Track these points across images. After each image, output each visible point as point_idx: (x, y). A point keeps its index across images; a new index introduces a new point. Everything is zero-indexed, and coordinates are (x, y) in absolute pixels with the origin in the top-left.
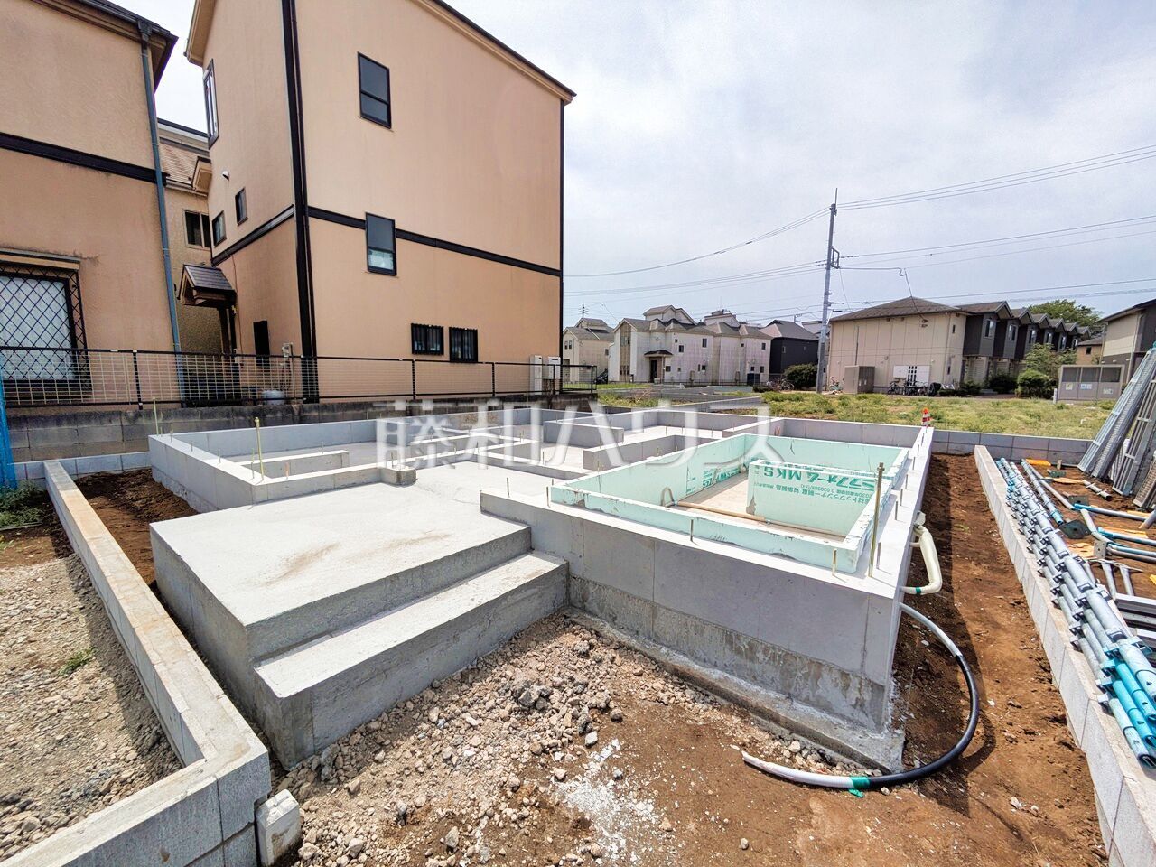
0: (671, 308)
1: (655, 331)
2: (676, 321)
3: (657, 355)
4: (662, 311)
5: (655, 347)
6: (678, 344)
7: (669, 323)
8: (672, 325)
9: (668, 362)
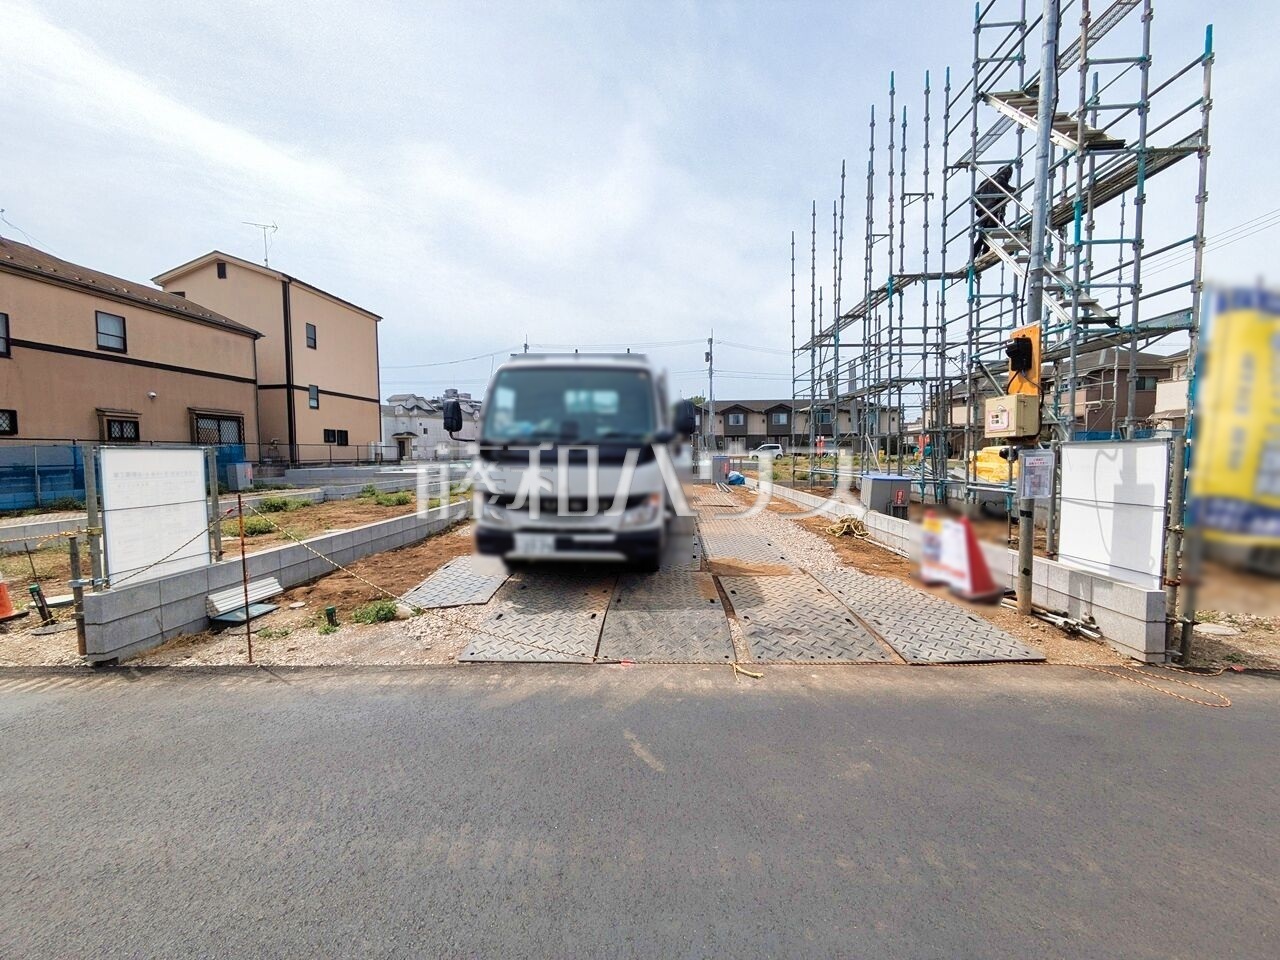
0: (414, 396)
1: (401, 416)
2: (419, 408)
3: (405, 436)
4: (406, 398)
5: (402, 429)
6: (422, 428)
7: (412, 409)
8: (415, 412)
9: (414, 442)
